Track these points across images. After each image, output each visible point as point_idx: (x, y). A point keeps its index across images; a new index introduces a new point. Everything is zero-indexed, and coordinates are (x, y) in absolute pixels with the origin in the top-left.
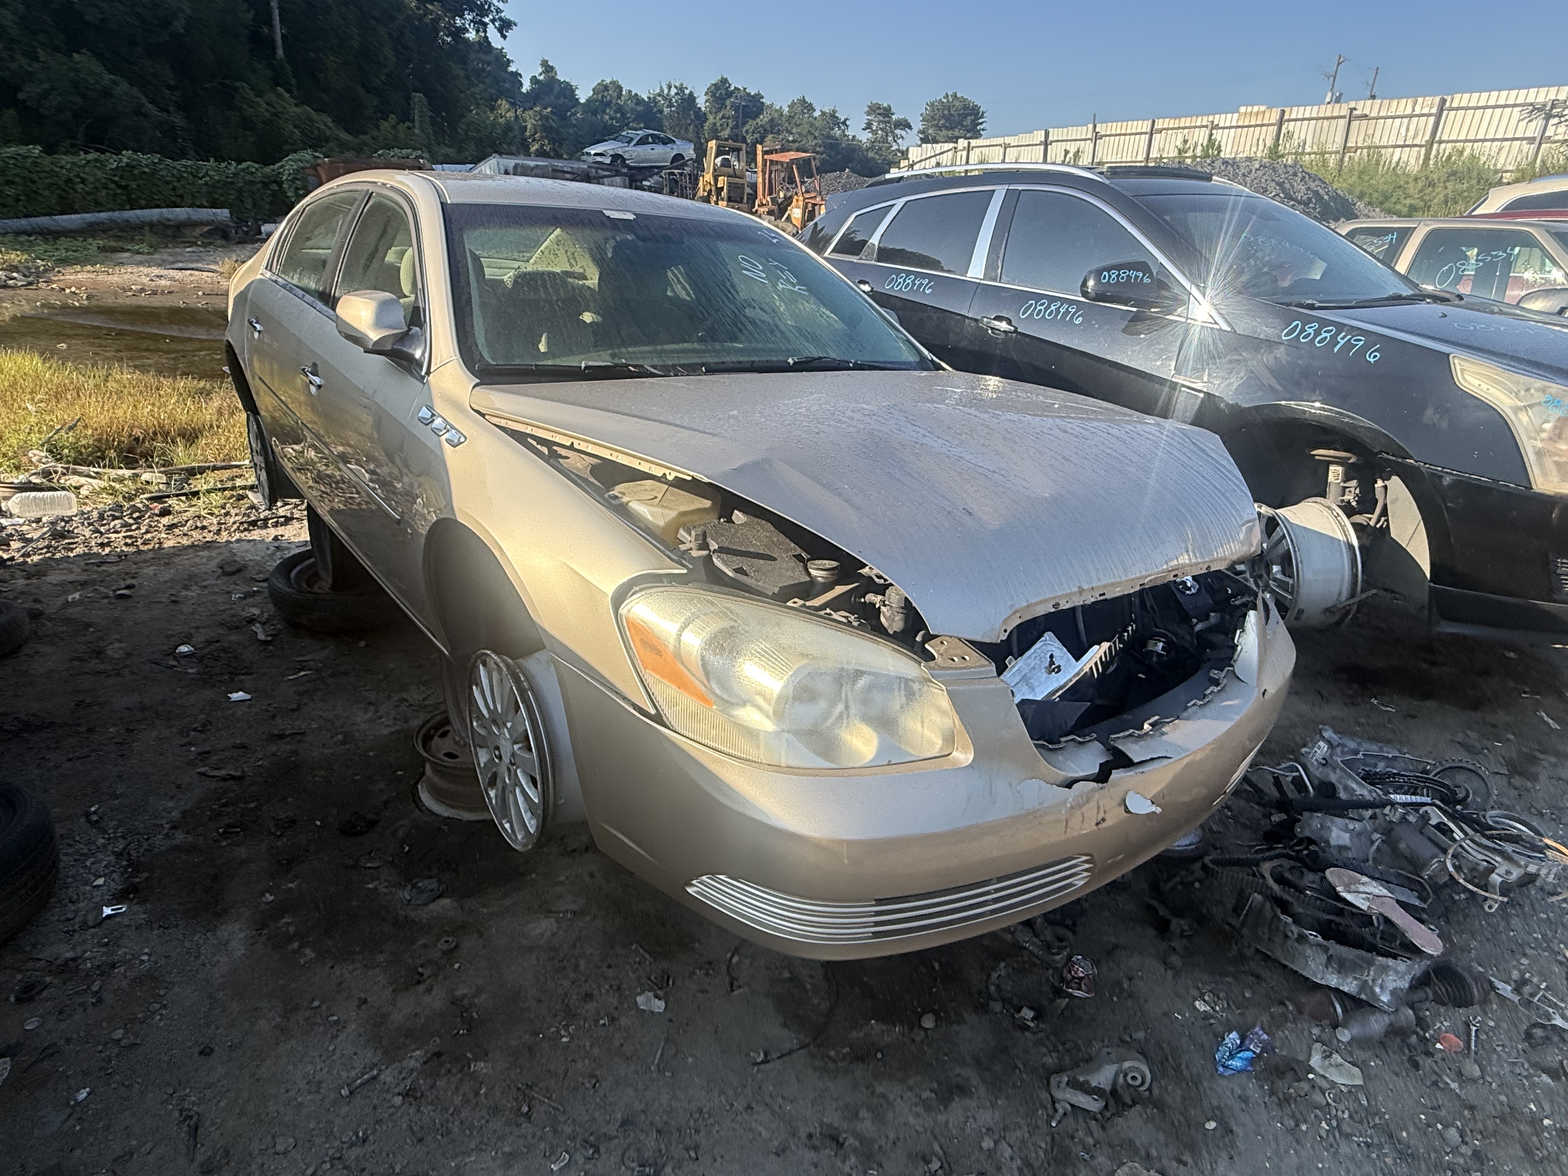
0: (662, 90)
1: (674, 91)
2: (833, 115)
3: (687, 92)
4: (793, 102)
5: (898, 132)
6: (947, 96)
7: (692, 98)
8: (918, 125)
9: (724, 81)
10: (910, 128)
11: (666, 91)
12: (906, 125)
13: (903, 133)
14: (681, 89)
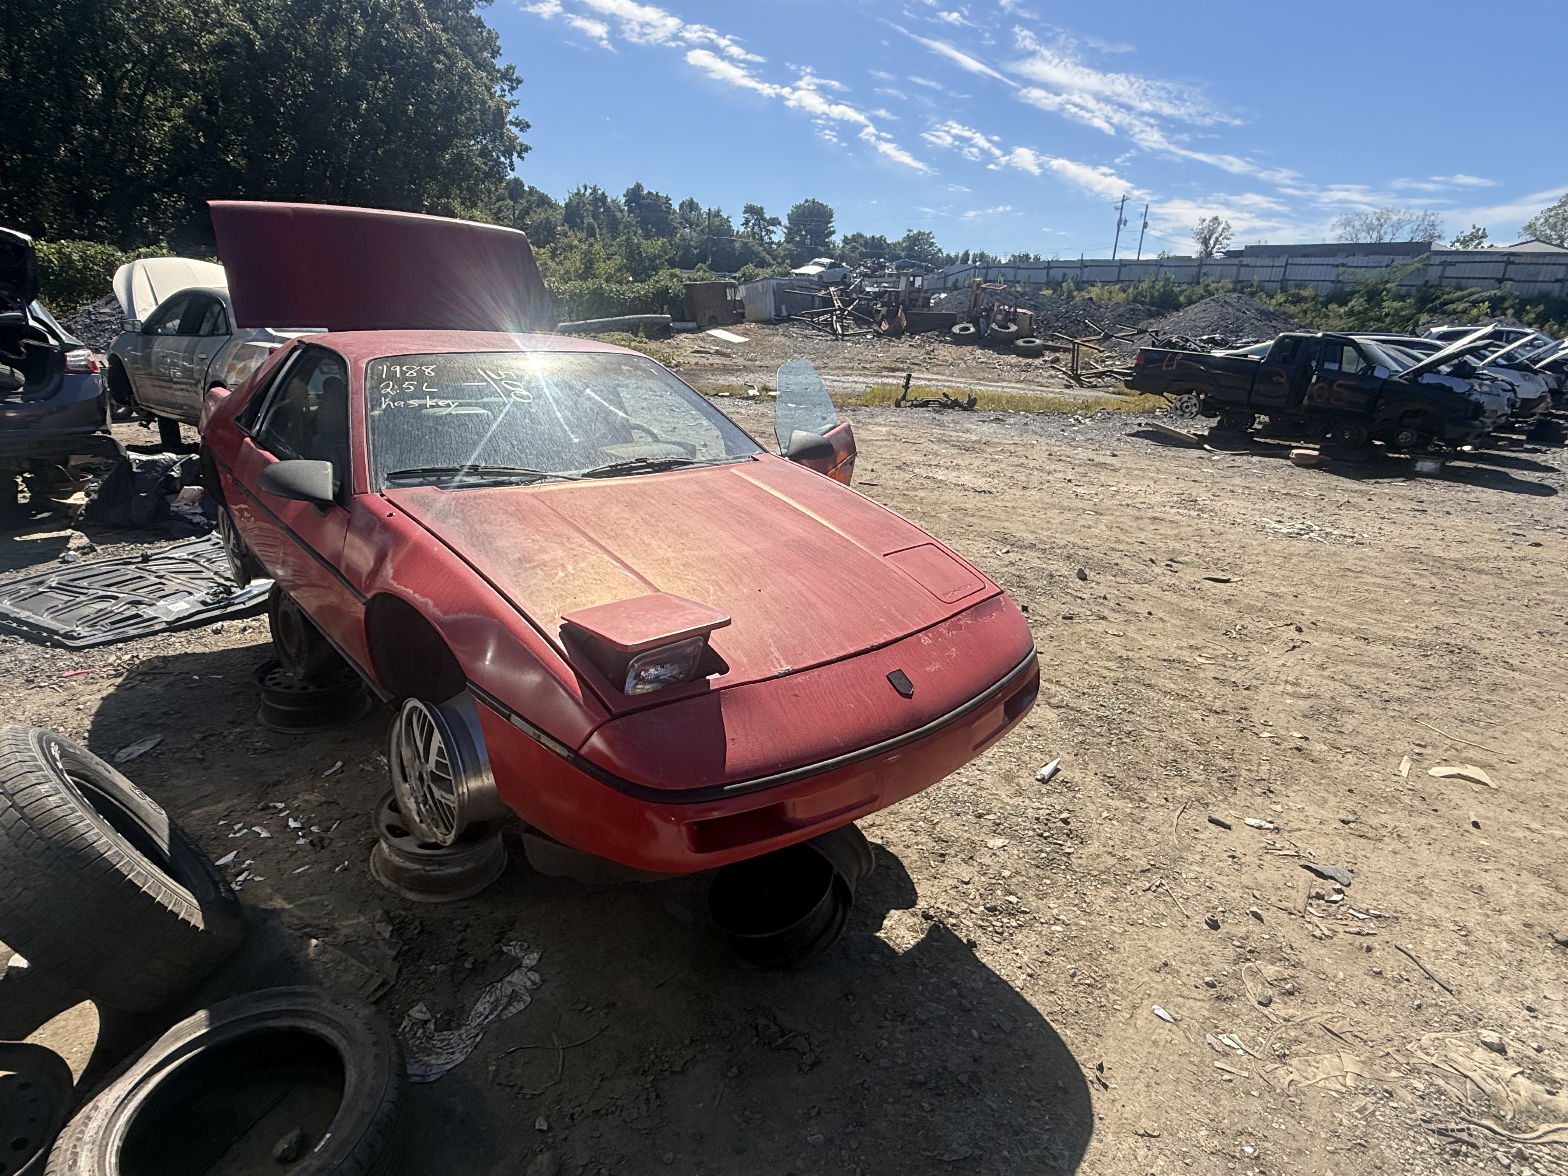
0: (579, 190)
1: (589, 191)
2: (717, 214)
3: (600, 192)
4: (683, 203)
5: (771, 228)
6: (807, 201)
7: (604, 197)
8: (785, 222)
9: (639, 187)
10: (780, 224)
11: (582, 191)
12: (775, 222)
13: (774, 229)
14: (595, 190)
